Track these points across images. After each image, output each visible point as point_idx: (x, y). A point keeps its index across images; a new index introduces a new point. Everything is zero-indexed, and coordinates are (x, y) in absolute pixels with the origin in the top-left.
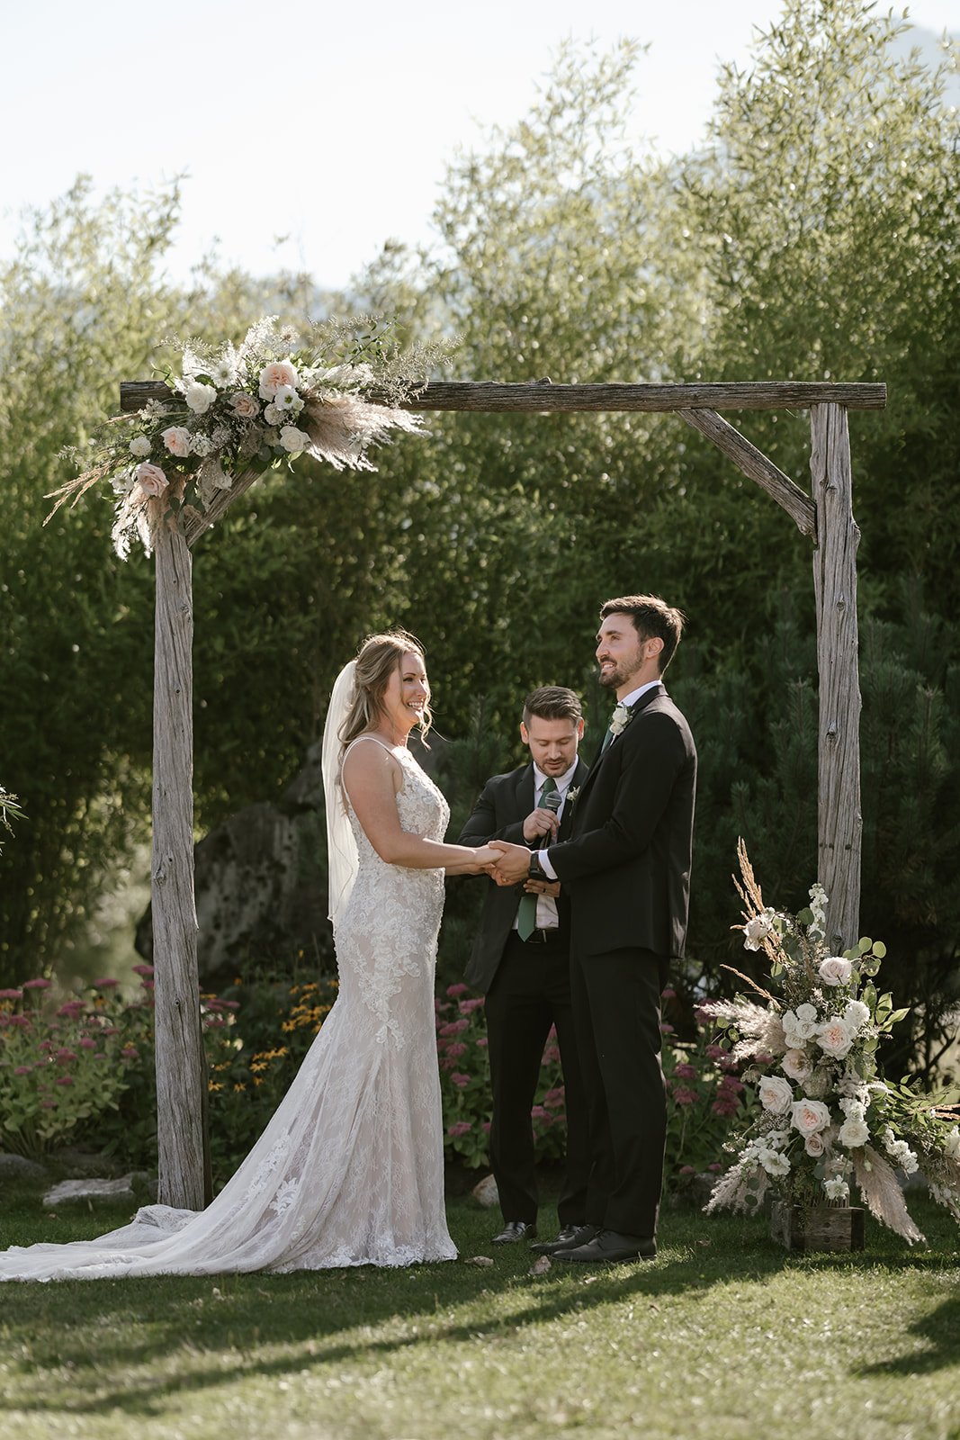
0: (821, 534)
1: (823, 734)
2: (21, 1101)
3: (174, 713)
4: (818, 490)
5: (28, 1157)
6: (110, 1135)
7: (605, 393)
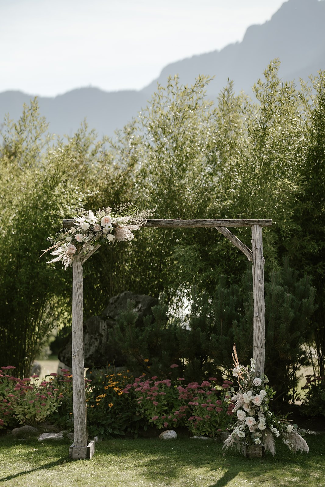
0: (254, 261)
1: (255, 316)
2: (31, 410)
3: (78, 311)
4: (253, 249)
5: (32, 426)
6: (56, 420)
7: (195, 223)
